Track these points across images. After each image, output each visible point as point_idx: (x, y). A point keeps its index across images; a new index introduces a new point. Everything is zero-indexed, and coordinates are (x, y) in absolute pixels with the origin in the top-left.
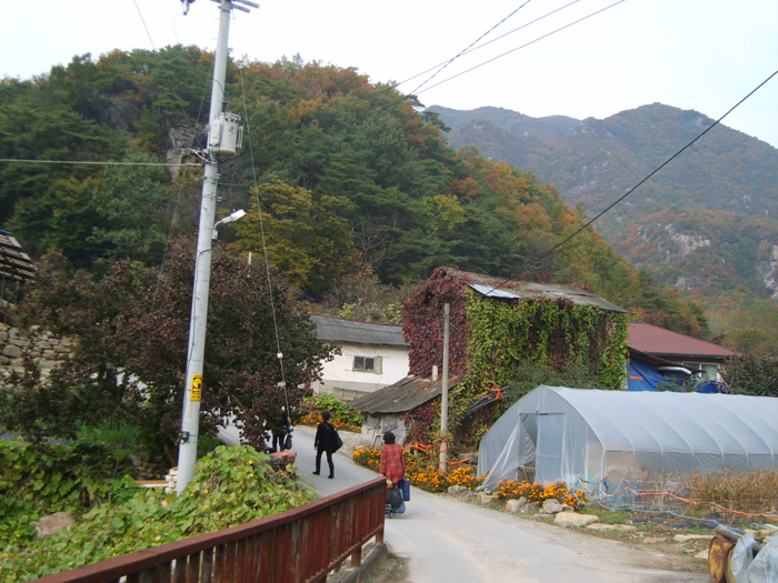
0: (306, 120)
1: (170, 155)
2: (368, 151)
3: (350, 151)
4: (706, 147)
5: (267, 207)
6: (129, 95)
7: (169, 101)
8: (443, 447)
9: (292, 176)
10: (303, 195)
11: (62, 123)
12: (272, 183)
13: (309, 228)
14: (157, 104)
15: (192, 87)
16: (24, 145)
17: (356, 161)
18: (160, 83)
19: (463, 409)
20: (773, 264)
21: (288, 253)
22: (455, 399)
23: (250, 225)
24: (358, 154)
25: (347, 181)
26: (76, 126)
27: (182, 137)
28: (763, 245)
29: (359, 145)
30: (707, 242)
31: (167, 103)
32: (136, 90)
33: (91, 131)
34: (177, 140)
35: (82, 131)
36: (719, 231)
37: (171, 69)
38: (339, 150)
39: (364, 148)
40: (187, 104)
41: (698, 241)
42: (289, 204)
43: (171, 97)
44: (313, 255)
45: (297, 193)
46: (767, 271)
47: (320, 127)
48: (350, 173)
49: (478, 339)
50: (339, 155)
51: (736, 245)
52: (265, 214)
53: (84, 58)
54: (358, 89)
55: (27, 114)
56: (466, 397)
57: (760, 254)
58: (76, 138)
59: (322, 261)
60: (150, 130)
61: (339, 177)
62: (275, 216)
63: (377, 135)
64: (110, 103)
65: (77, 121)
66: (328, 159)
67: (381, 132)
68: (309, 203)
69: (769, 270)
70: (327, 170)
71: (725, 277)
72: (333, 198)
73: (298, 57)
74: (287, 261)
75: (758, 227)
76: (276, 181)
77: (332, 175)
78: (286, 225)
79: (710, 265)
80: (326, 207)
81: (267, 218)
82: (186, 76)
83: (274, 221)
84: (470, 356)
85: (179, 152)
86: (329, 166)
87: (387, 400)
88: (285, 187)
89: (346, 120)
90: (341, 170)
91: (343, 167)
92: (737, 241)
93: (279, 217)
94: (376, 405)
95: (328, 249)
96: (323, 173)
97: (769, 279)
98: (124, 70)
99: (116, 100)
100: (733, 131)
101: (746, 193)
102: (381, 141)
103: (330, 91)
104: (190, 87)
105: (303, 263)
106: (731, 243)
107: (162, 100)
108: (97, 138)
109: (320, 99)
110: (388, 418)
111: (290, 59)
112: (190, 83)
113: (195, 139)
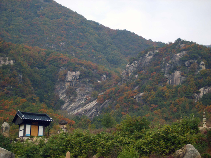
4: (44, 14)
20: (67, 84)
28: (61, 71)
30: (12, 62)
36: (32, 59)
41: (5, 61)
46: (62, 89)
51: (44, 70)
57: (59, 77)
69: (63, 89)
71: (19, 88)
75: (61, 59)
79: (8, 78)
92: (45, 68)
97: (63, 94)
100: (63, 7)
101: (63, 41)
106: (40, 68)
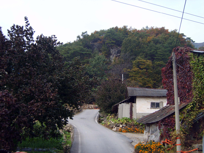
0: (149, 42)
1: (111, 57)
2: (169, 48)
3: (163, 49)
5: (138, 67)
6: (99, 42)
7: (109, 41)
8: (178, 142)
9: (146, 57)
10: (149, 62)
11: (78, 50)
12: (139, 59)
13: (152, 72)
14: (106, 42)
15: (116, 37)
16: (68, 57)
17: (165, 51)
18: (107, 37)
19: (192, 117)
21: (146, 80)
22: (188, 112)
23: (134, 73)
24: (166, 50)
25: (163, 57)
26: (82, 50)
27: (114, 51)
29: (166, 47)
31: (109, 42)
32: (101, 40)
33: (86, 51)
34: (113, 52)
35: (83, 51)
37: (110, 33)
38: (160, 49)
39: (167, 47)
40: (114, 42)
42: (144, 65)
43: (110, 40)
44: (154, 80)
45: (147, 62)
47: (154, 43)
48: (164, 55)
49: (198, 78)
50: (160, 50)
52: (137, 69)
53: (85, 33)
54: (165, 33)
55: (68, 48)
56: (194, 111)
58: (82, 53)
59: (157, 82)
60: (105, 50)
61: (160, 57)
62: (140, 69)
63: (171, 43)
64: (94, 45)
65: (82, 48)
66: (157, 52)
67: (172, 42)
68: (151, 64)
70: (157, 55)
72: (158, 62)
73: (147, 27)
74: (145, 82)
76: (140, 59)
77: (158, 56)
78: (144, 71)
80: (156, 65)
81: (138, 70)
82: (114, 34)
83: (140, 71)
84: (195, 88)
85: (114, 56)
86: (157, 54)
87: (154, 117)
88: (143, 60)
89: (162, 41)
90: (161, 55)
91: (162, 54)
93: (142, 69)
94: (147, 120)
95: (158, 78)
96: (156, 56)
98: (97, 35)
99: (96, 44)
102: (173, 45)
103: (157, 34)
104: (115, 37)
105: (151, 83)
107: (107, 41)
108: (87, 52)
109: (154, 36)
110: (153, 126)
111: (145, 28)
112: (115, 36)
113: (117, 51)
